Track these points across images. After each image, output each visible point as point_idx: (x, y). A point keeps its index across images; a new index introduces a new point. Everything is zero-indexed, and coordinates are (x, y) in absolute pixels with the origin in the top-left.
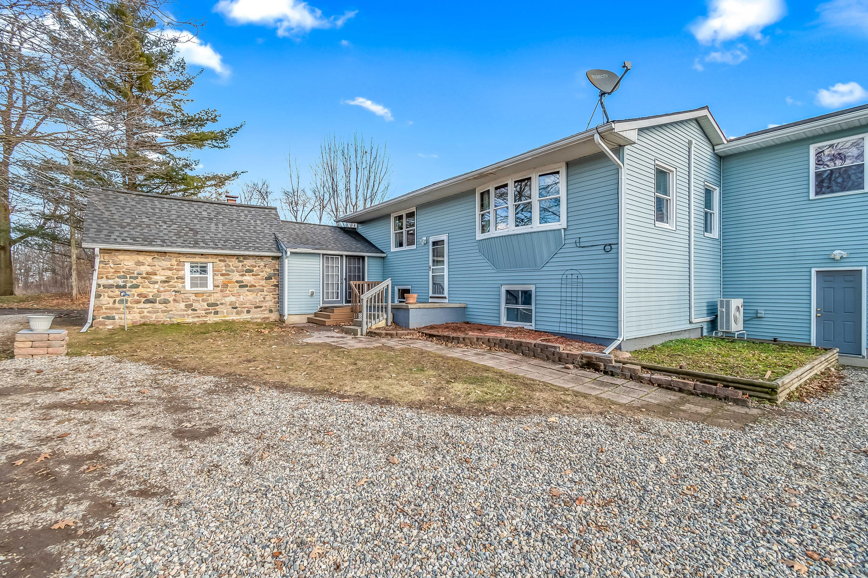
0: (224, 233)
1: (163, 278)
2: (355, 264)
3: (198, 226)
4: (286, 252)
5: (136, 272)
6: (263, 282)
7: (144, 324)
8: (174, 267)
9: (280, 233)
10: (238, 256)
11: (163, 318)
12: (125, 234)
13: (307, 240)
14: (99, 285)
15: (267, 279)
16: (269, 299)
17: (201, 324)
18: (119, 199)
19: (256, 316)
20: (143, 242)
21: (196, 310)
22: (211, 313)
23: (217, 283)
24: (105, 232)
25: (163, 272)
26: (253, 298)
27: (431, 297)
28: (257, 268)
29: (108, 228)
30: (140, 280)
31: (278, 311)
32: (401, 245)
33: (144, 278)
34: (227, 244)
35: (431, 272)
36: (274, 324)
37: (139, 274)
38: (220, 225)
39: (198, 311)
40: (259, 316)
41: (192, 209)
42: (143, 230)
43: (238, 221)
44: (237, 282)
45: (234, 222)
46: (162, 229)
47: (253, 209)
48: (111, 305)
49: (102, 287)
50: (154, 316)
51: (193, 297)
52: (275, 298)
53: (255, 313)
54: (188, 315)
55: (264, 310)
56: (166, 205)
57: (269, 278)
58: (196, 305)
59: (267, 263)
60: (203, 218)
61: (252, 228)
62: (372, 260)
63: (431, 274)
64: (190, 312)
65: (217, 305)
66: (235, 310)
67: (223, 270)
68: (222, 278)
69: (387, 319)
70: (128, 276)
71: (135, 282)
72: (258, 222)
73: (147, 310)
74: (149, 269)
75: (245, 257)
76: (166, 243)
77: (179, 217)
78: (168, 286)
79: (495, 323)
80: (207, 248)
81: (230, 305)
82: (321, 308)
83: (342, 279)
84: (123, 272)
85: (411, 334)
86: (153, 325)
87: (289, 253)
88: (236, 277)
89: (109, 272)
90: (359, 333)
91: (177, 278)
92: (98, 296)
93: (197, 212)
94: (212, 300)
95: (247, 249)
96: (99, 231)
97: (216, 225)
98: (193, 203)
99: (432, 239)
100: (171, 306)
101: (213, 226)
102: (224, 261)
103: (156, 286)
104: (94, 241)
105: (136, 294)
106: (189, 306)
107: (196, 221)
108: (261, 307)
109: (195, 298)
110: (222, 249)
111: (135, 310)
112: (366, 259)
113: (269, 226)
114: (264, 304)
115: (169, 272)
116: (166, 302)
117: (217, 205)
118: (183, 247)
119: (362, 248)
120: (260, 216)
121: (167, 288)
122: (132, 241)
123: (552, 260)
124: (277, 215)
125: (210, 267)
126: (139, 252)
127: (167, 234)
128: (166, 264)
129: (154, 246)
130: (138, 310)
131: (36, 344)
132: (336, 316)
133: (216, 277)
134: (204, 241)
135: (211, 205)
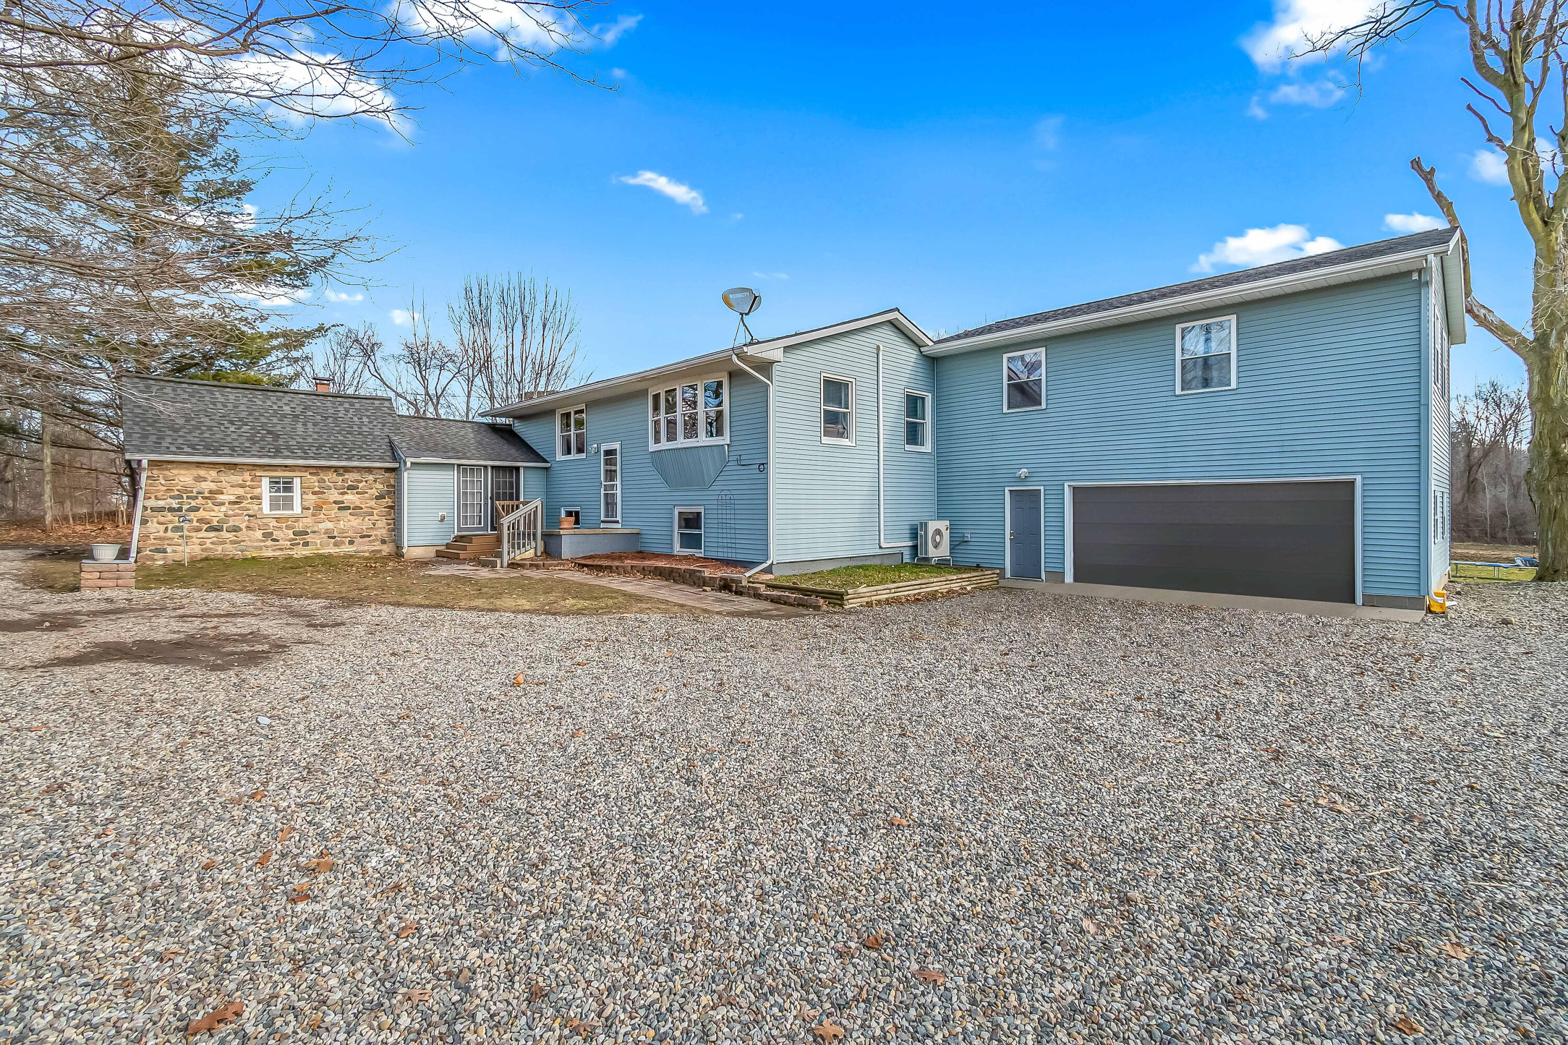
0: (315, 436)
1: (233, 498)
2: (504, 478)
3: (279, 428)
4: (405, 463)
5: (195, 490)
6: (372, 503)
7: (206, 559)
8: (248, 483)
9: (396, 434)
10: (336, 469)
11: (231, 550)
12: (180, 441)
13: (436, 445)
14: (145, 508)
15: (377, 498)
16: (380, 526)
17: (286, 559)
18: (165, 391)
19: (362, 548)
20: (205, 451)
21: (278, 541)
22: (299, 544)
23: (306, 504)
24: (153, 438)
25: (232, 491)
26: (359, 524)
27: (603, 522)
28: (364, 483)
29: (155, 432)
30: (200, 500)
31: (394, 541)
32: (569, 452)
33: (207, 498)
34: (321, 451)
35: (602, 489)
36: (388, 559)
37: (199, 493)
38: (310, 425)
39: (281, 542)
40: (366, 548)
41: (269, 403)
42: (202, 434)
43: (336, 419)
44: (335, 502)
45: (330, 420)
46: (229, 433)
47: (357, 401)
48: (162, 534)
49: (149, 511)
50: (220, 548)
51: (273, 523)
52: (389, 524)
53: (360, 544)
54: (267, 547)
55: (374, 541)
56: (232, 397)
57: (380, 497)
58: (277, 534)
59: (377, 476)
60: (284, 416)
61: (356, 428)
62: (529, 472)
63: (603, 492)
64: (269, 543)
65: (307, 533)
66: (333, 540)
67: (315, 487)
68: (314, 497)
69: (536, 548)
70: (185, 496)
71: (193, 503)
72: (365, 420)
73: (210, 541)
74: (213, 486)
75: (347, 469)
76: (236, 451)
77: (251, 414)
78: (238, 508)
79: (665, 551)
80: (294, 458)
81: (325, 533)
82: (456, 537)
83: (486, 498)
84: (178, 490)
85: (562, 564)
86: (220, 560)
87: (409, 464)
88: (334, 495)
89: (158, 491)
90: (499, 565)
91: (251, 498)
92: (144, 522)
93: (275, 407)
94: (300, 526)
95: (349, 459)
96: (145, 436)
97: (305, 424)
98: (269, 394)
99: (604, 447)
100: (244, 533)
101: (299, 425)
102: (316, 474)
103: (223, 509)
104: (140, 451)
105: (195, 519)
106: (267, 535)
107: (275, 420)
108: (369, 536)
109: (276, 524)
110: (314, 458)
111: (194, 540)
112: (522, 471)
113: (380, 426)
114: (373, 533)
115: (240, 489)
116: (236, 529)
117: (303, 396)
118: (260, 457)
119: (516, 455)
120: (367, 410)
121: (237, 511)
122: (189, 450)
123: (718, 479)
124: (391, 408)
125: (297, 481)
126: (199, 464)
127: (237, 440)
128: (237, 478)
129: (220, 455)
130: (198, 541)
131: (105, 575)
132: (472, 548)
133: (305, 496)
134: (288, 448)
135: (295, 396)
